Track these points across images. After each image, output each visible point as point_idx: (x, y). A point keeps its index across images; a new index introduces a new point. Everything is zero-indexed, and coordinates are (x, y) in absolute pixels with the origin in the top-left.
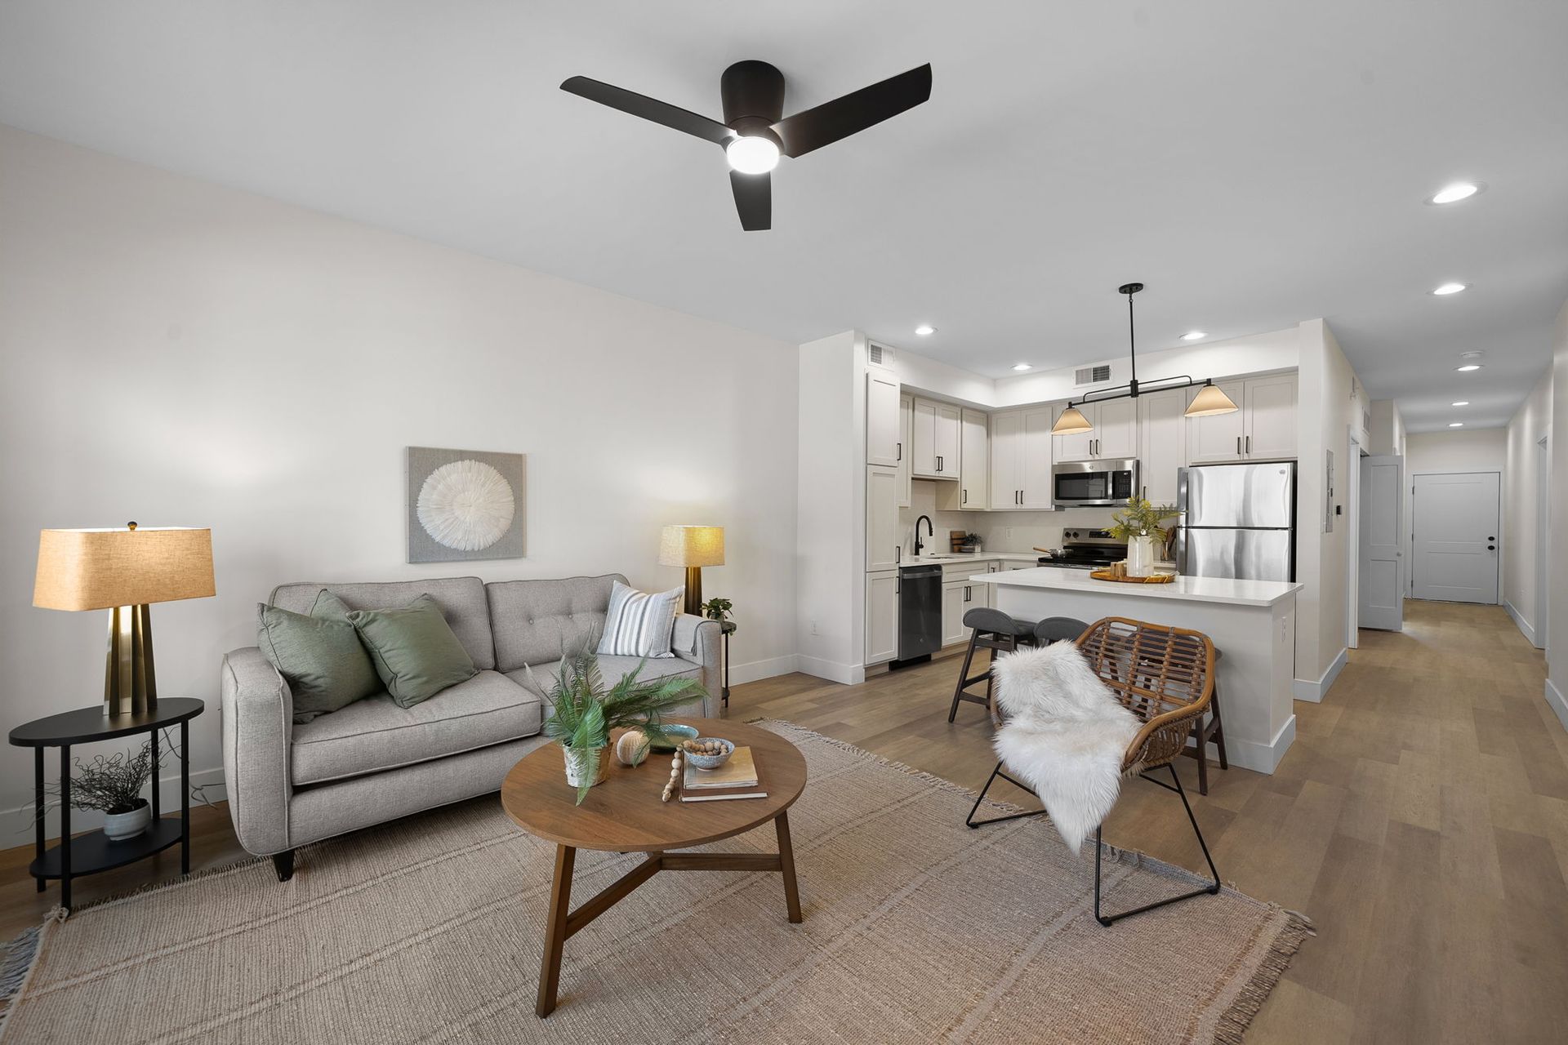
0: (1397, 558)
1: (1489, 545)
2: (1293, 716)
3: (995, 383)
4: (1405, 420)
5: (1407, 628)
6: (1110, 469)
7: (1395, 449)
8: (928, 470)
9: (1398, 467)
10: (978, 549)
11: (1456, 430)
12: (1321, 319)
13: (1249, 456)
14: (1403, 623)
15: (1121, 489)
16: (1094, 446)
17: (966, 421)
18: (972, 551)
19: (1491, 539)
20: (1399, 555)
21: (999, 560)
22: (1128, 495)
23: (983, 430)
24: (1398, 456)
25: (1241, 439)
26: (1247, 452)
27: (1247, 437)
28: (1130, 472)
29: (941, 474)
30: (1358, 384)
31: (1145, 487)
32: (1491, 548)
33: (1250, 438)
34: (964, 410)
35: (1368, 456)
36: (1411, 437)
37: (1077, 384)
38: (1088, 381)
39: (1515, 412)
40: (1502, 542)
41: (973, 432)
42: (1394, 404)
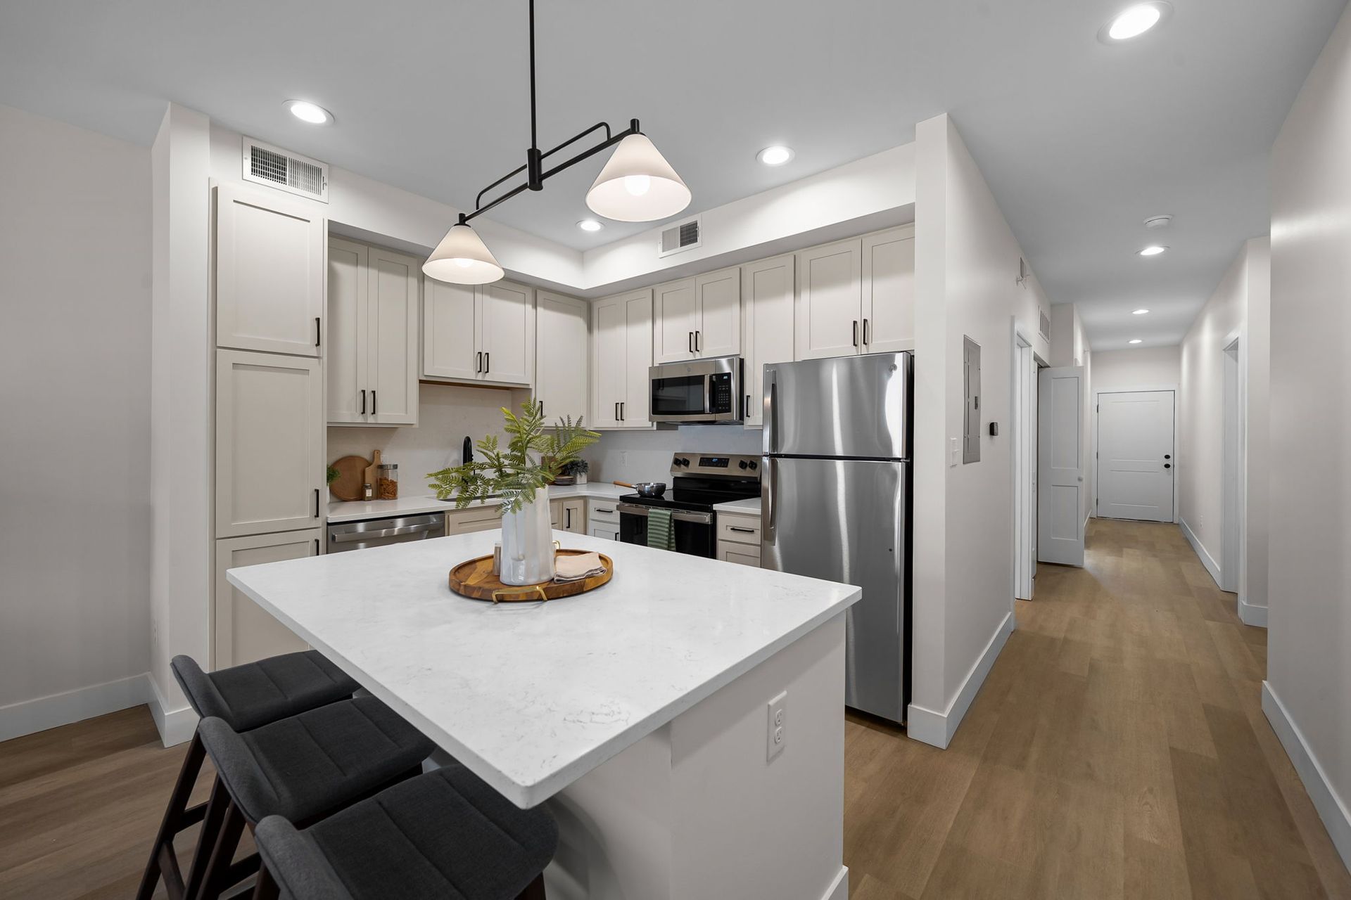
0: (1078, 483)
1: (1165, 463)
2: (845, 869)
3: (582, 254)
4: (1089, 335)
5: (1091, 560)
6: (708, 373)
7: (1076, 359)
8: (467, 372)
9: (1079, 380)
10: (582, 479)
11: (1136, 349)
12: (946, 114)
13: (868, 350)
14: (1086, 552)
15: (721, 398)
16: (694, 340)
17: (545, 307)
18: (572, 483)
19: (1167, 457)
20: (1080, 480)
21: (585, 496)
22: (728, 409)
23: (580, 323)
24: (1080, 367)
25: (859, 324)
26: (864, 343)
27: (865, 321)
28: (729, 375)
29: (488, 377)
30: (1028, 271)
31: (748, 397)
32: (1167, 466)
33: (869, 322)
34: (539, 292)
35: (1048, 367)
36: (1096, 356)
37: (663, 251)
38: (675, 247)
39: (1191, 326)
40: (1176, 461)
41: (553, 322)
42: (1075, 307)
